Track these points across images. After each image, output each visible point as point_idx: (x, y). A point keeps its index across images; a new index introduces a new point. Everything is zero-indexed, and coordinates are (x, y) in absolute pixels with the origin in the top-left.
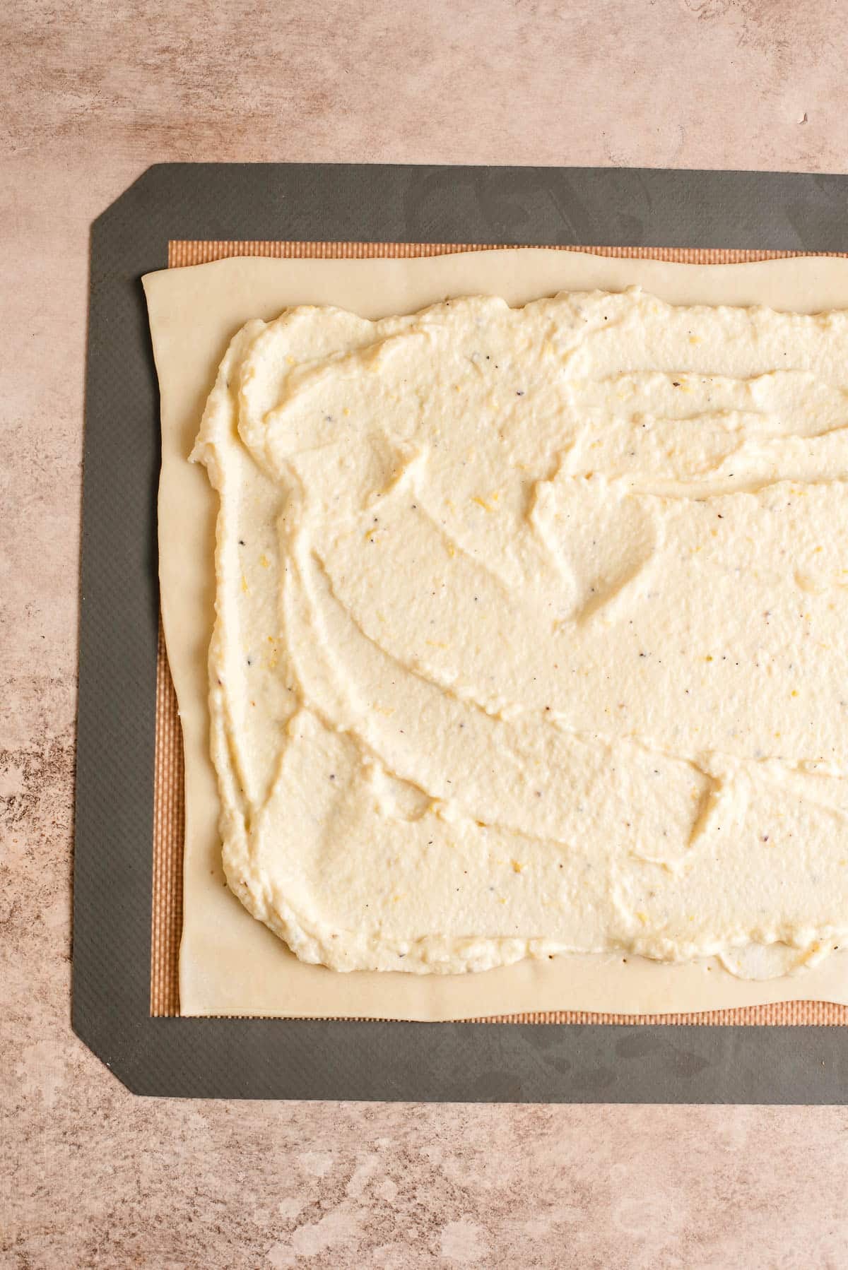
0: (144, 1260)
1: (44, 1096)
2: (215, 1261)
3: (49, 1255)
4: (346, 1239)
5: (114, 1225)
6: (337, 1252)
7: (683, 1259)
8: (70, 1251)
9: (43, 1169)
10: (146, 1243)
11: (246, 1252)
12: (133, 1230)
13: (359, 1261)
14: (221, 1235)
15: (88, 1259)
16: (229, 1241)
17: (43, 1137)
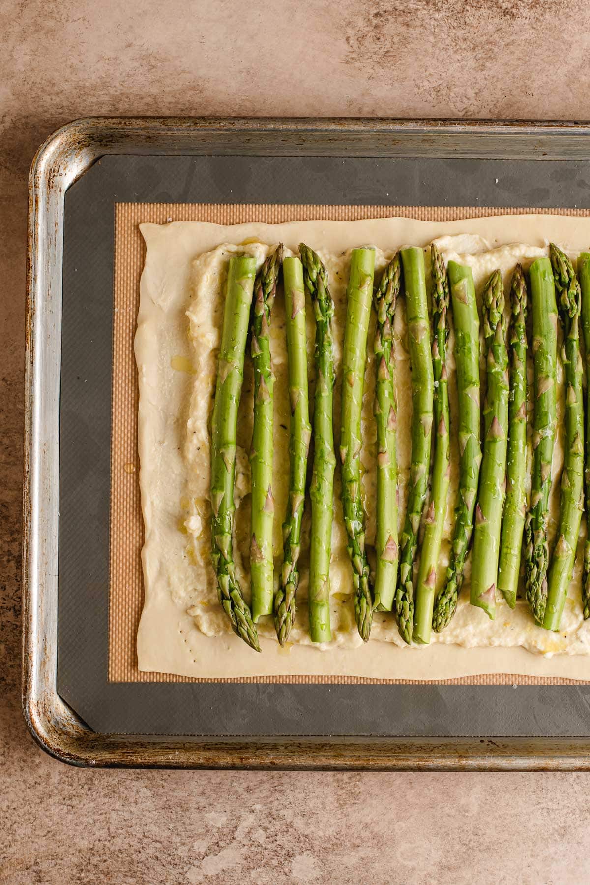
0: (112, 876)
1: (52, 776)
2: (155, 877)
3: (54, 872)
4: (234, 865)
5: (94, 855)
6: (229, 873)
7: (439, 880)
8: (66, 870)
9: (51, 820)
10: (113, 866)
11: (174, 872)
12: (105, 858)
13: (242, 879)
14: (159, 862)
15: (77, 875)
16: (163, 865)
17: (51, 801)
